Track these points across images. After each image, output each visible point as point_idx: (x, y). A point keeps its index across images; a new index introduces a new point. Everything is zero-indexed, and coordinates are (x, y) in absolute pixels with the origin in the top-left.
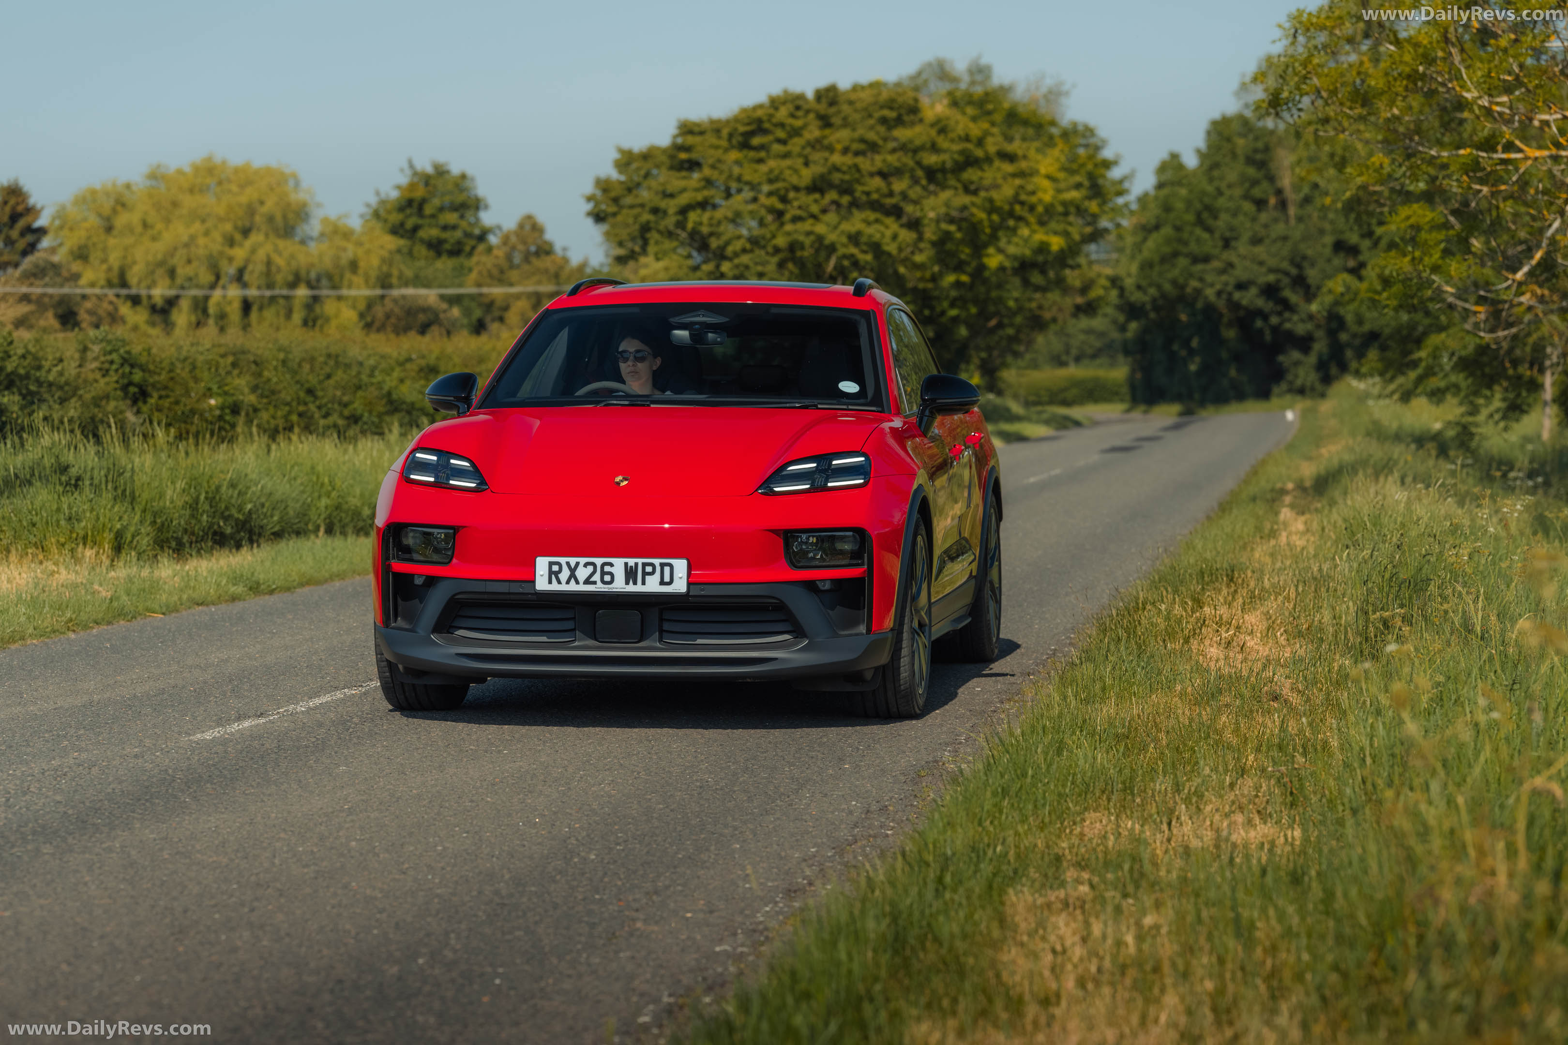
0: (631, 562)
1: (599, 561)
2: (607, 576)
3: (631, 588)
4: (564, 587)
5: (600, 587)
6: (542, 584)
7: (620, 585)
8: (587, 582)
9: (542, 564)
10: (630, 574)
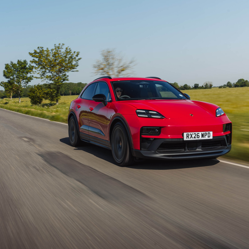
0: (203, 133)
1: (196, 133)
2: (198, 136)
3: (203, 139)
4: (190, 139)
5: (197, 139)
6: (185, 139)
7: (201, 138)
8: (194, 138)
9: (185, 134)
10: (202, 136)
